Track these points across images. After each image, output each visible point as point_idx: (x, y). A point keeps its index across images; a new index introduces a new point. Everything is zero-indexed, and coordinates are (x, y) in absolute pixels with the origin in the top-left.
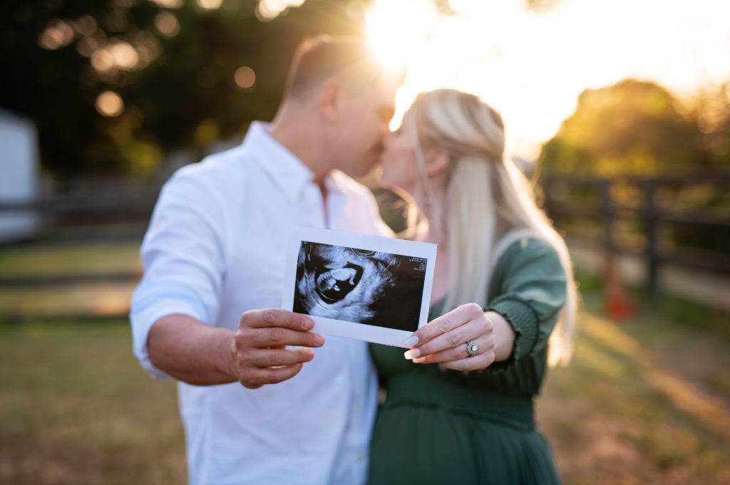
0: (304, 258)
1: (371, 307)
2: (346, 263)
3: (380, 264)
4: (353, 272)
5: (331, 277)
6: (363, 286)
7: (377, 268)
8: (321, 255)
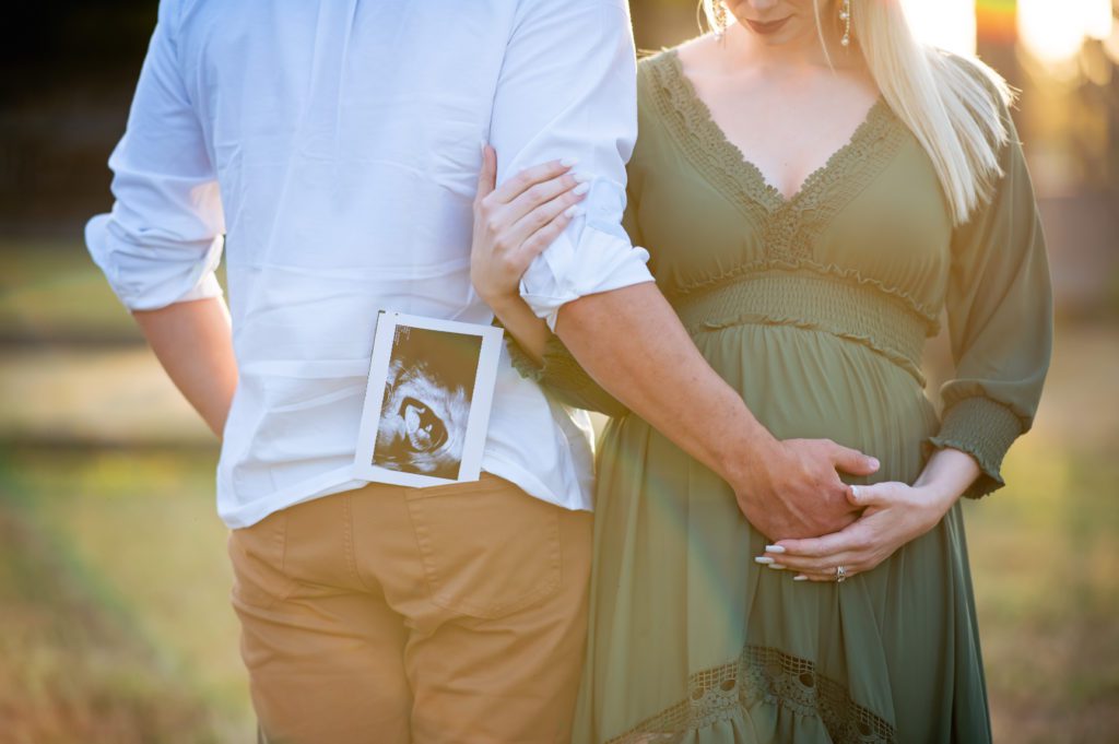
0: (392, 463)
1: (452, 389)
2: (400, 417)
3: (401, 379)
4: (410, 410)
5: (416, 434)
6: (427, 399)
7: (406, 381)
8: (388, 444)
